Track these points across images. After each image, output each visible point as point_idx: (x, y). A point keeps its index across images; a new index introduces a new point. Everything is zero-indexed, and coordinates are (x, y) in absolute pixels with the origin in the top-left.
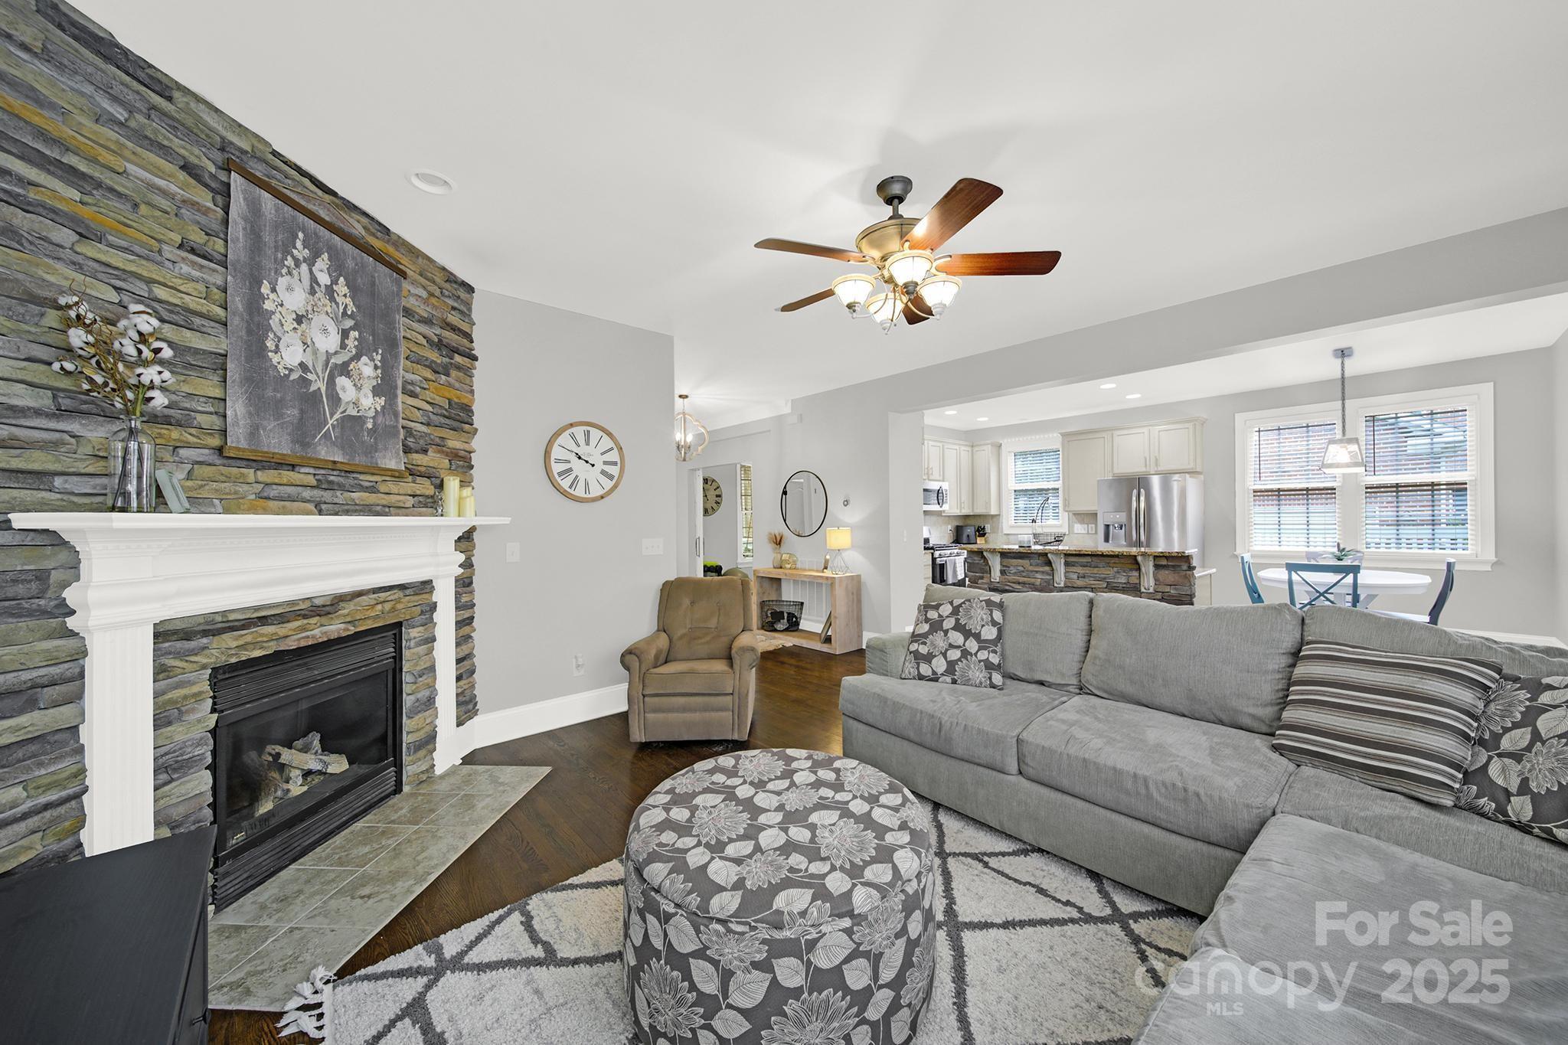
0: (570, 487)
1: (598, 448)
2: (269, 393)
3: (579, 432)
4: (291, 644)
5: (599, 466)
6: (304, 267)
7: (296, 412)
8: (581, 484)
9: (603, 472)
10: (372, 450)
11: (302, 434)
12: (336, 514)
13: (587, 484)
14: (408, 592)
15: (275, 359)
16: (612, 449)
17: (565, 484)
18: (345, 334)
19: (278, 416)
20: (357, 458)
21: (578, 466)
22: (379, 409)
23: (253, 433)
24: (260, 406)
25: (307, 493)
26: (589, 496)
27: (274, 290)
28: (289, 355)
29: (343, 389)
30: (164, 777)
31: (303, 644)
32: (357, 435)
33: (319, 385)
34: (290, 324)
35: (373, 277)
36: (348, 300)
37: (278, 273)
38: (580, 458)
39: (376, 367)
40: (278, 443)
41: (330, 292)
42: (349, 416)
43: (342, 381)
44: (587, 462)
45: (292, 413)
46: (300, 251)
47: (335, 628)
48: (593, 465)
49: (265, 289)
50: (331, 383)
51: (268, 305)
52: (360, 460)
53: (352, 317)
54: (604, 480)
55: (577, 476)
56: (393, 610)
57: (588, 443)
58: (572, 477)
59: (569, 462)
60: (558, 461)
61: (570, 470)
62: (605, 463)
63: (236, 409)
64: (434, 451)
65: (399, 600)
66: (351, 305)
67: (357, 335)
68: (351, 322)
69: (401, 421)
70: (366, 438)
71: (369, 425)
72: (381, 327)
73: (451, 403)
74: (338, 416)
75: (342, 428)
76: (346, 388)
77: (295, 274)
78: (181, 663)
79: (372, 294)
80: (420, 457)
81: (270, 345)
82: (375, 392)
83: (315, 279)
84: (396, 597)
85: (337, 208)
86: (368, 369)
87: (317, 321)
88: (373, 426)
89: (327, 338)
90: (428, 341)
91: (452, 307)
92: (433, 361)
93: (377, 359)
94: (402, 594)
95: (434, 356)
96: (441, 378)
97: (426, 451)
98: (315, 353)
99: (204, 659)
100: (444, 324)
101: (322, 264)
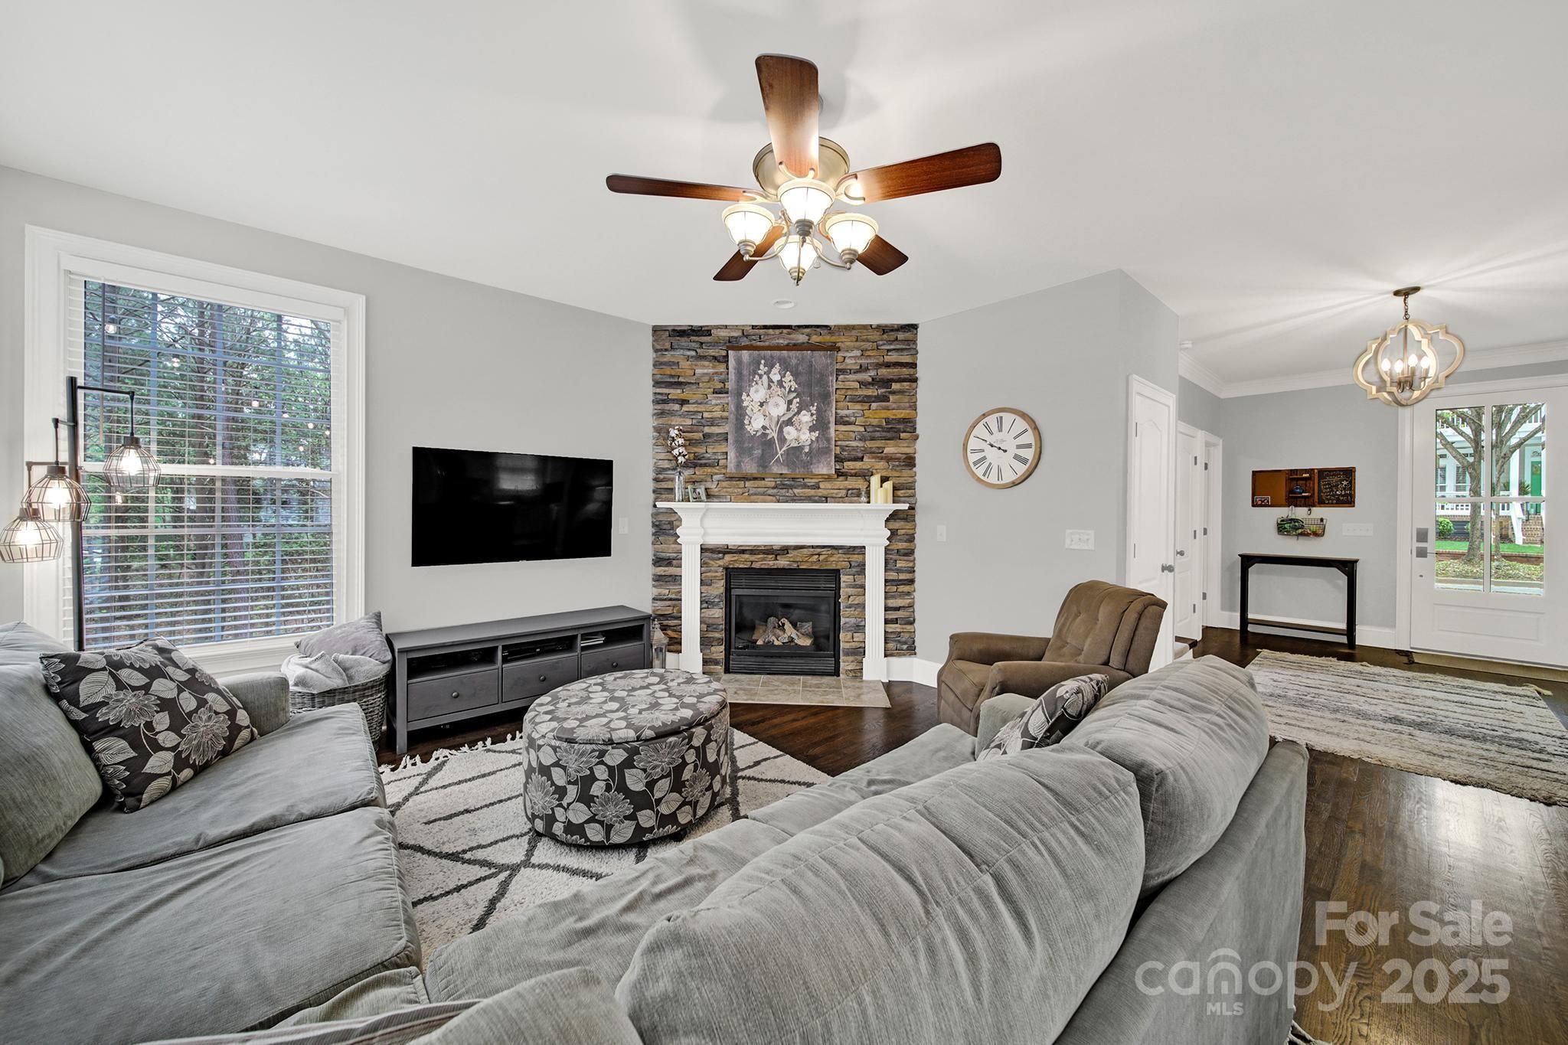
0: (984, 475)
1: (1013, 433)
2: (746, 445)
3: (992, 421)
4: (756, 565)
5: (1013, 451)
6: (765, 377)
7: (760, 451)
8: (994, 471)
9: (1017, 457)
10: (807, 465)
11: (763, 463)
12: (787, 502)
13: (999, 470)
14: (840, 551)
15: (748, 428)
16: (1026, 431)
17: (979, 472)
18: (790, 402)
19: (751, 455)
20: (797, 470)
21: (992, 454)
22: (814, 439)
23: (738, 465)
24: (742, 451)
25: (771, 491)
26: (1002, 482)
27: (748, 395)
28: (756, 423)
29: (789, 433)
30: (705, 605)
31: (763, 567)
32: (797, 458)
33: (773, 434)
34: (756, 407)
35: (811, 362)
36: (793, 383)
37: (750, 386)
38: (992, 446)
39: (812, 415)
40: (750, 468)
41: (780, 383)
42: (792, 447)
43: (787, 429)
44: (1000, 448)
45: (758, 452)
46: (763, 369)
47: (783, 562)
48: (1005, 451)
49: (744, 397)
50: (781, 431)
51: (745, 404)
52: (799, 472)
53: (795, 391)
54: (1017, 465)
55: (990, 464)
56: (826, 560)
57: (1000, 430)
58: (986, 464)
59: (983, 451)
60: (974, 451)
61: (984, 458)
62: (1019, 447)
63: (732, 455)
64: (869, 458)
65: (832, 555)
66: (794, 385)
67: (798, 400)
68: (795, 394)
69: (833, 442)
70: (804, 458)
71: (807, 450)
72: (816, 389)
73: (888, 420)
74: (784, 448)
75: (788, 454)
76: (790, 432)
77: (760, 382)
78: (711, 562)
79: (810, 372)
80: (854, 463)
81: (746, 422)
82: (812, 429)
83: (770, 381)
84: (829, 552)
85: (789, 334)
86: (806, 418)
87: (771, 401)
88: (810, 449)
89: (778, 409)
90: (862, 383)
91: (888, 351)
92: (866, 396)
93: (813, 409)
94: (835, 552)
95: (869, 392)
96: (874, 405)
97: (862, 459)
98: (771, 419)
99: (720, 562)
100: (879, 366)
101: (775, 371)
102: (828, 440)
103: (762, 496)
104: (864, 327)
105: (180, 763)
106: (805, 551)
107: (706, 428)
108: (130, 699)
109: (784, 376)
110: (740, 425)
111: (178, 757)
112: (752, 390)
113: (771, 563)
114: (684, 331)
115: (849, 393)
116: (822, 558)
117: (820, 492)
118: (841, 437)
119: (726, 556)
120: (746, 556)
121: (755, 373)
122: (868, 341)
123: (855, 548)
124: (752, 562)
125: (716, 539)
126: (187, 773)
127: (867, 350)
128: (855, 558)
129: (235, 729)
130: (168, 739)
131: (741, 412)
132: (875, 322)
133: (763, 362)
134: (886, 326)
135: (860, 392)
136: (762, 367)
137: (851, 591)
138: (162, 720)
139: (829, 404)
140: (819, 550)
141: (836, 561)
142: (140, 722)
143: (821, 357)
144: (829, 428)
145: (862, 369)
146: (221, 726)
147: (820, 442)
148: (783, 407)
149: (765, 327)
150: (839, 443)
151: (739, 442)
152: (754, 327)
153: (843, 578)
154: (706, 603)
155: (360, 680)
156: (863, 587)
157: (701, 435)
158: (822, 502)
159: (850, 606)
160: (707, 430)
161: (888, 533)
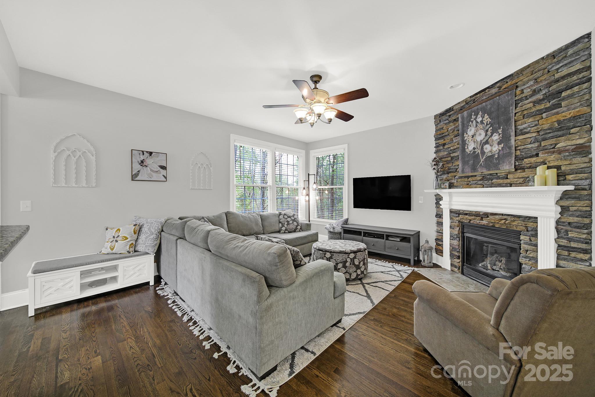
2: (466, 159)
6: (474, 121)
7: (472, 162)
10: (498, 165)
11: (475, 167)
15: (467, 150)
18: (487, 131)
19: (468, 164)
20: (491, 169)
22: (501, 149)
24: (465, 163)
25: (479, 182)
27: (467, 134)
28: (470, 147)
32: (491, 162)
33: (478, 151)
34: (471, 139)
35: (499, 102)
37: (468, 128)
39: (499, 135)
41: (482, 122)
42: (489, 156)
46: (473, 118)
49: (465, 135)
50: (482, 148)
51: (465, 139)
63: (460, 166)
64: (543, 154)
65: (514, 221)
66: (489, 120)
67: (491, 128)
68: (489, 125)
69: (514, 148)
70: (495, 161)
71: (496, 156)
72: (502, 118)
73: (559, 122)
74: (484, 158)
75: (486, 161)
76: (487, 148)
77: (472, 125)
78: (454, 218)
79: (498, 109)
80: (529, 159)
81: (466, 148)
82: (499, 144)
83: (477, 122)
84: (512, 219)
85: (489, 91)
86: (496, 137)
87: (478, 133)
88: (498, 156)
89: (481, 136)
90: (535, 103)
91: (558, 69)
92: (537, 111)
93: (500, 131)
94: (516, 219)
95: (542, 107)
96: (544, 115)
97: (537, 155)
98: (477, 143)
99: (457, 218)
100: (549, 85)
101: (479, 116)
102: (510, 148)
103: (476, 185)
104: (537, 62)
105: (286, 230)
106: (497, 217)
107: (451, 154)
108: (284, 219)
109: (484, 117)
110: (464, 150)
111: (286, 229)
112: (469, 130)
113: (478, 221)
114: (443, 113)
115: (525, 112)
116: (507, 222)
117: (508, 181)
118: (519, 143)
119: (460, 216)
120: (467, 216)
121: (470, 121)
122: (539, 71)
123: (530, 218)
124: (471, 220)
125: (456, 207)
126: (286, 231)
127: (539, 77)
128: (531, 225)
129: (296, 228)
130: (286, 226)
131: (464, 143)
132: (544, 54)
133: (473, 114)
134: (554, 52)
135: (534, 109)
136: (473, 116)
137: (527, 247)
138: (286, 223)
139: (510, 125)
140: (506, 217)
141: (517, 225)
142: (283, 223)
143: (505, 97)
144: (510, 140)
145: (535, 92)
146: (294, 227)
147: (504, 150)
148: (483, 133)
149: (476, 94)
150: (519, 148)
151: (463, 158)
152: (471, 97)
153: (522, 237)
154: (452, 237)
155: (336, 231)
156: (536, 245)
157: (450, 158)
158: (508, 187)
159: (526, 257)
160: (452, 155)
161: (559, 209)
